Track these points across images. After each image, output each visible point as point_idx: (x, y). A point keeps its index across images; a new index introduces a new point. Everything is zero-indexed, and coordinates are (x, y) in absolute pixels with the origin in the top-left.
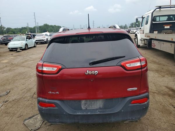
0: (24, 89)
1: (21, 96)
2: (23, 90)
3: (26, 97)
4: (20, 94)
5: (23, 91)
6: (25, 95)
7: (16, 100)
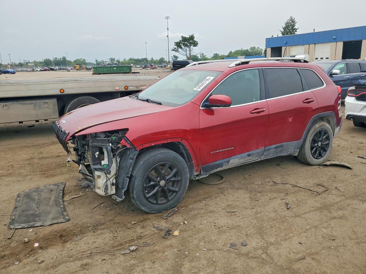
0: (335, 218)
1: (349, 201)
2: (341, 218)
3: (339, 196)
4: (349, 208)
5: (340, 213)
6: (338, 199)
7: (360, 198)
